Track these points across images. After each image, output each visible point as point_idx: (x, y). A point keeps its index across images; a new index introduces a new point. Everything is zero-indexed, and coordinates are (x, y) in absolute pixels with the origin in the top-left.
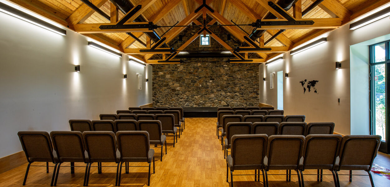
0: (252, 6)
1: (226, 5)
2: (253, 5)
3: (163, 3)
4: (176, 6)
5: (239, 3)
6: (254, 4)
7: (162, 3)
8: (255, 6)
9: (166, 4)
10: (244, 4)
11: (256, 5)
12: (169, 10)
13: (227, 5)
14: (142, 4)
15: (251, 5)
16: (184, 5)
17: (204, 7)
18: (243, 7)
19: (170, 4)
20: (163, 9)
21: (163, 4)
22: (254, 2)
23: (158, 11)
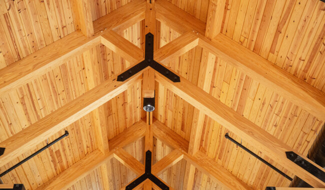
0: (253, 181)
1: (195, 182)
2: (255, 178)
3: (55, 166)
4: (85, 175)
5: (223, 174)
6: (256, 175)
7: (53, 166)
8: (260, 179)
9: (63, 170)
10: (233, 175)
11: (262, 178)
12: (69, 182)
13: (197, 182)
14: (6, 146)
15: (251, 177)
16: (102, 178)
17: (148, 179)
18: (233, 183)
19: (71, 171)
20: (55, 180)
21: (56, 169)
22: (257, 171)
23: (42, 184)
